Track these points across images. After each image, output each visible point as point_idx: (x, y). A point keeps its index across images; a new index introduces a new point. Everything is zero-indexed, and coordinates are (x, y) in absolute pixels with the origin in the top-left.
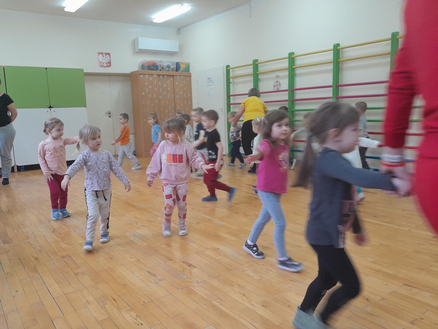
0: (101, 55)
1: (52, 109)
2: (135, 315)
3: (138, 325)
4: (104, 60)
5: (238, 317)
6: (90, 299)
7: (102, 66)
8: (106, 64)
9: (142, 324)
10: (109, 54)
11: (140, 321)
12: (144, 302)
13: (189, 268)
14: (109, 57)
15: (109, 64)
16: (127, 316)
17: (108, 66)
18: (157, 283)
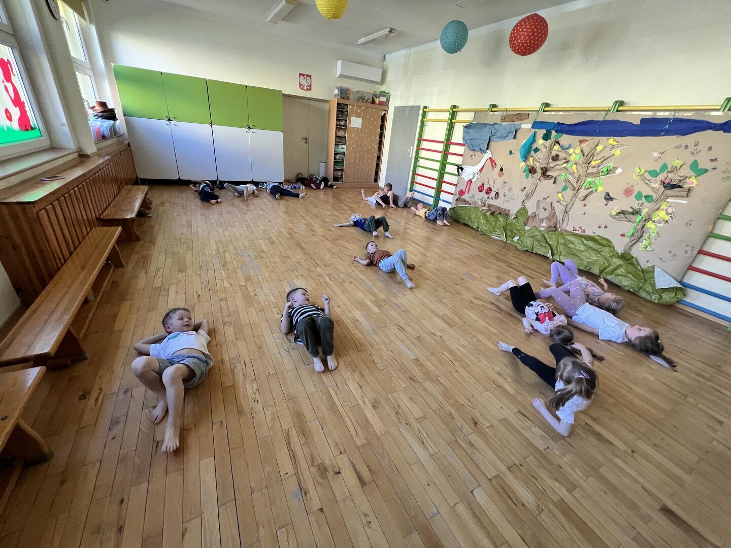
0: (302, 77)
1: (250, 129)
2: (256, 388)
3: (255, 401)
4: (305, 83)
7: (302, 89)
8: (307, 87)
9: (258, 401)
10: (310, 76)
11: (258, 397)
12: (269, 373)
14: (310, 79)
15: (310, 88)
16: (249, 388)
18: (289, 352)
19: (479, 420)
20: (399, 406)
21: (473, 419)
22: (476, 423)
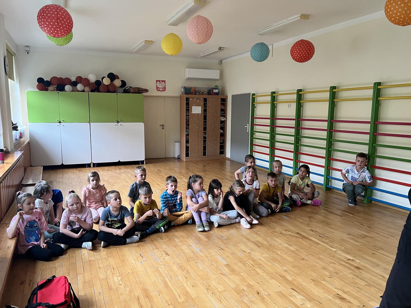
0: (158, 82)
1: (119, 123)
2: (120, 279)
3: (119, 284)
4: (160, 86)
5: (174, 289)
6: (101, 266)
7: (159, 90)
8: (162, 89)
9: (121, 284)
10: (165, 81)
11: (121, 283)
12: (128, 273)
13: (165, 255)
15: (164, 89)
16: (116, 279)
17: (163, 91)
18: (141, 262)
19: (261, 292)
20: (209, 286)
21: (257, 291)
22: (259, 293)
